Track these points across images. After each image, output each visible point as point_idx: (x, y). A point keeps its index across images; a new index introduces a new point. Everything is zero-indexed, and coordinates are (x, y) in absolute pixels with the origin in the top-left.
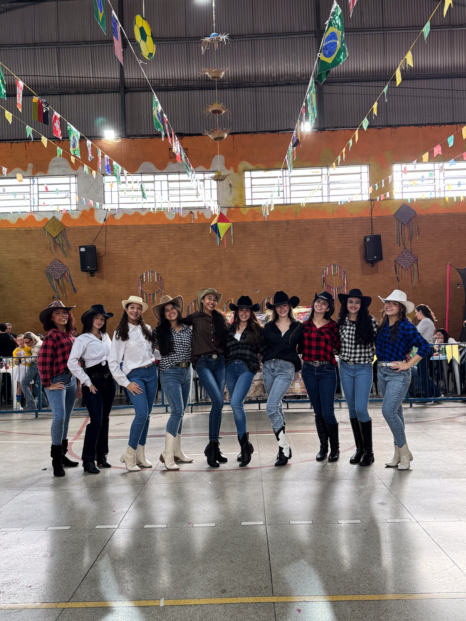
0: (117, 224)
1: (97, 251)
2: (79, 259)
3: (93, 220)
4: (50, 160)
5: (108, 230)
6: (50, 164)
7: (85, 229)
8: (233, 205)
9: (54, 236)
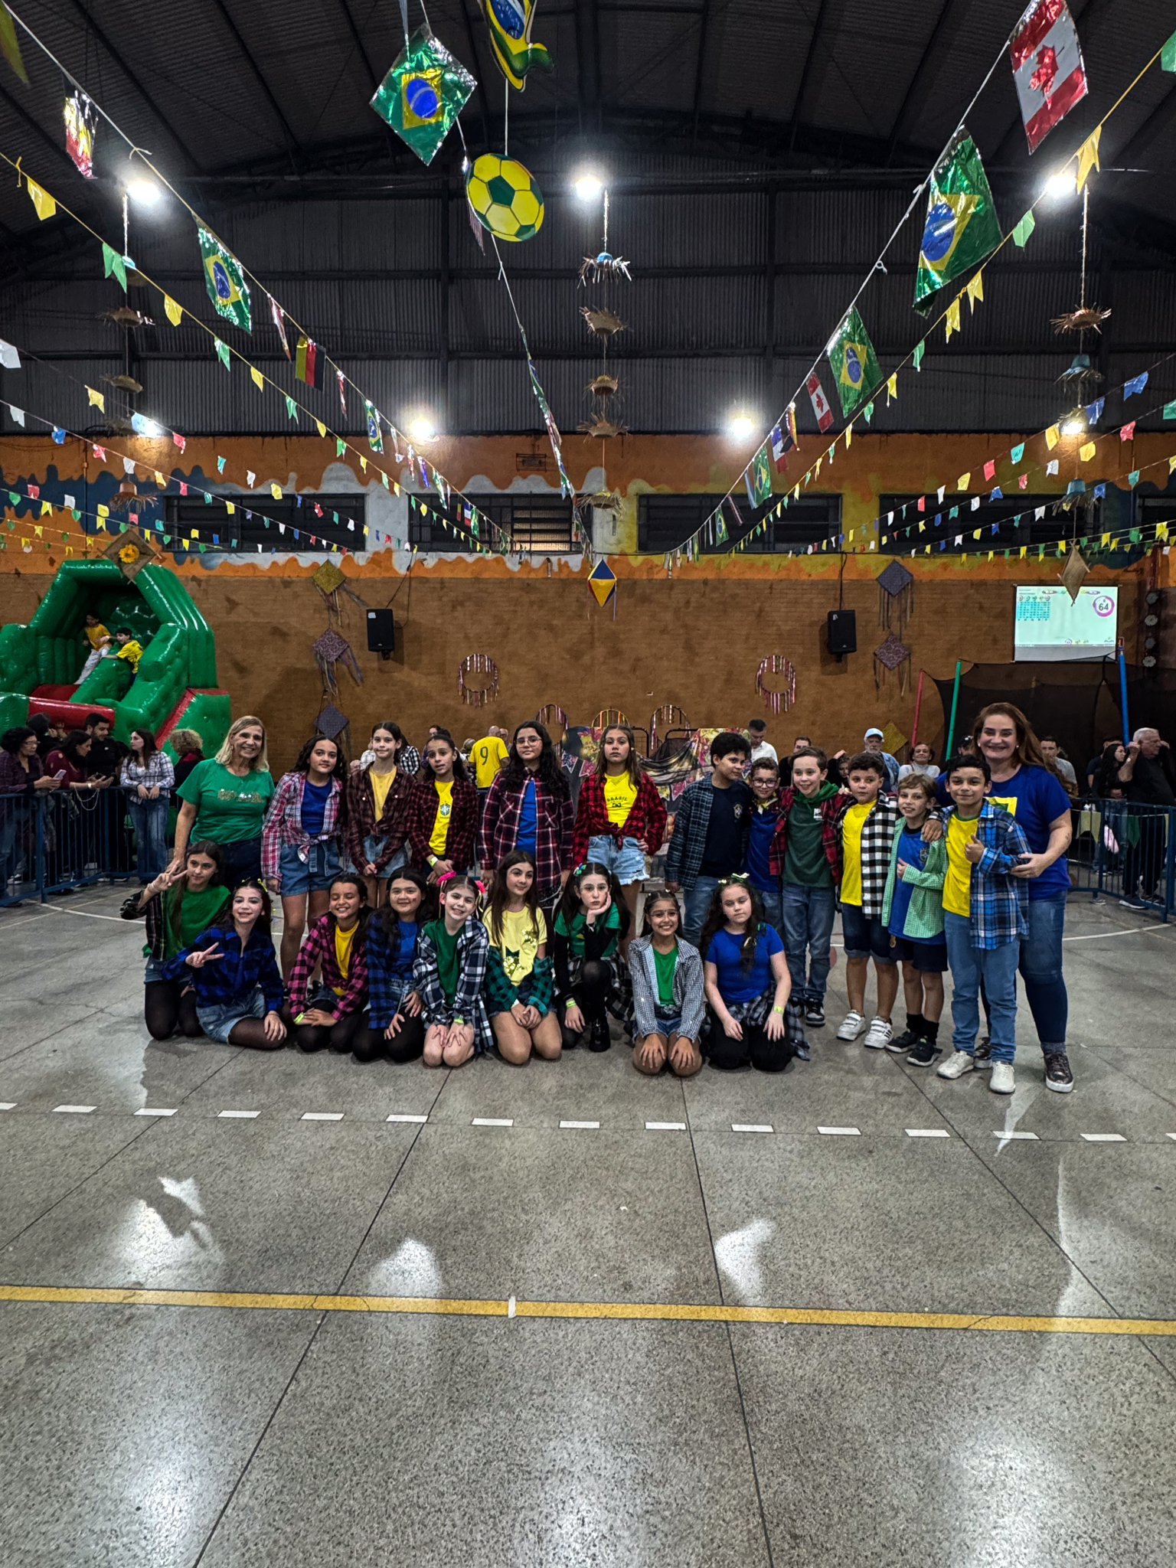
0: (428, 576)
1: (395, 619)
2: (366, 631)
3: (390, 568)
4: (324, 468)
5: (414, 584)
6: (324, 475)
7: (376, 582)
8: (618, 552)
9: (328, 592)
